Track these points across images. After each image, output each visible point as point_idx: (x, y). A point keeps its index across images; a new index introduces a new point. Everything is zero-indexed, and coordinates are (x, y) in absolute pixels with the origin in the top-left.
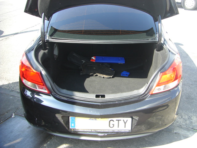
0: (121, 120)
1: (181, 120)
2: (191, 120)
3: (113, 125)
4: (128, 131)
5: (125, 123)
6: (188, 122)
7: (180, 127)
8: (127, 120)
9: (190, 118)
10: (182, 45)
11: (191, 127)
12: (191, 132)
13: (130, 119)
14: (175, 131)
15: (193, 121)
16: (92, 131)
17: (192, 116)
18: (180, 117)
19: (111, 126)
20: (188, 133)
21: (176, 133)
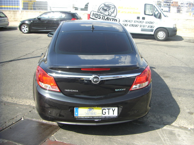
0: (110, 109)
1: (155, 119)
2: (162, 119)
3: (105, 112)
4: (116, 117)
5: (113, 111)
6: (160, 120)
7: (154, 123)
8: (115, 109)
9: (161, 117)
10: (155, 68)
11: (162, 123)
12: (162, 125)
13: (116, 109)
14: (150, 125)
15: (164, 119)
16: (91, 117)
17: (162, 116)
18: (154, 117)
19: (104, 113)
20: (160, 126)
21: (150, 126)
